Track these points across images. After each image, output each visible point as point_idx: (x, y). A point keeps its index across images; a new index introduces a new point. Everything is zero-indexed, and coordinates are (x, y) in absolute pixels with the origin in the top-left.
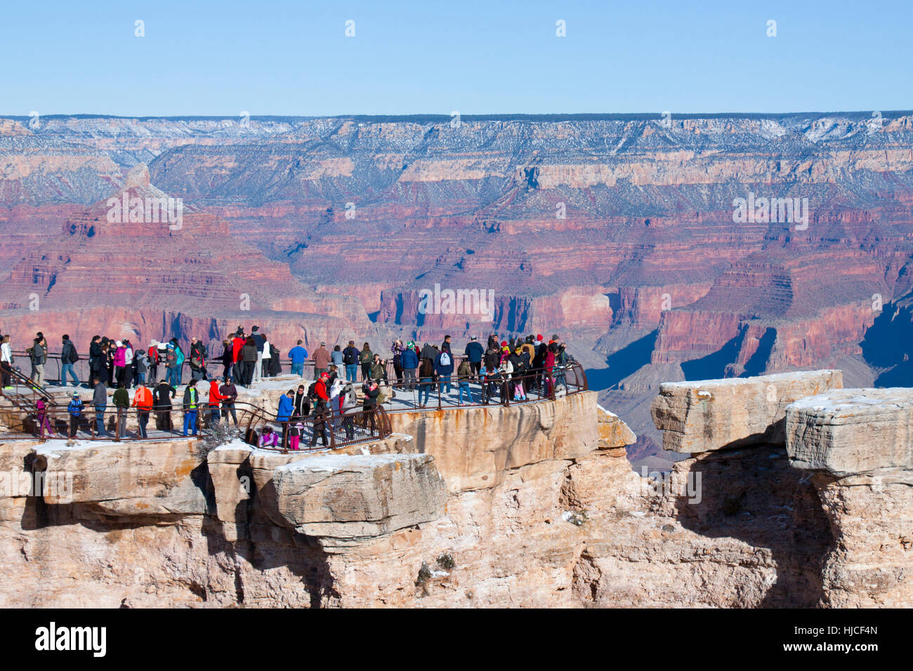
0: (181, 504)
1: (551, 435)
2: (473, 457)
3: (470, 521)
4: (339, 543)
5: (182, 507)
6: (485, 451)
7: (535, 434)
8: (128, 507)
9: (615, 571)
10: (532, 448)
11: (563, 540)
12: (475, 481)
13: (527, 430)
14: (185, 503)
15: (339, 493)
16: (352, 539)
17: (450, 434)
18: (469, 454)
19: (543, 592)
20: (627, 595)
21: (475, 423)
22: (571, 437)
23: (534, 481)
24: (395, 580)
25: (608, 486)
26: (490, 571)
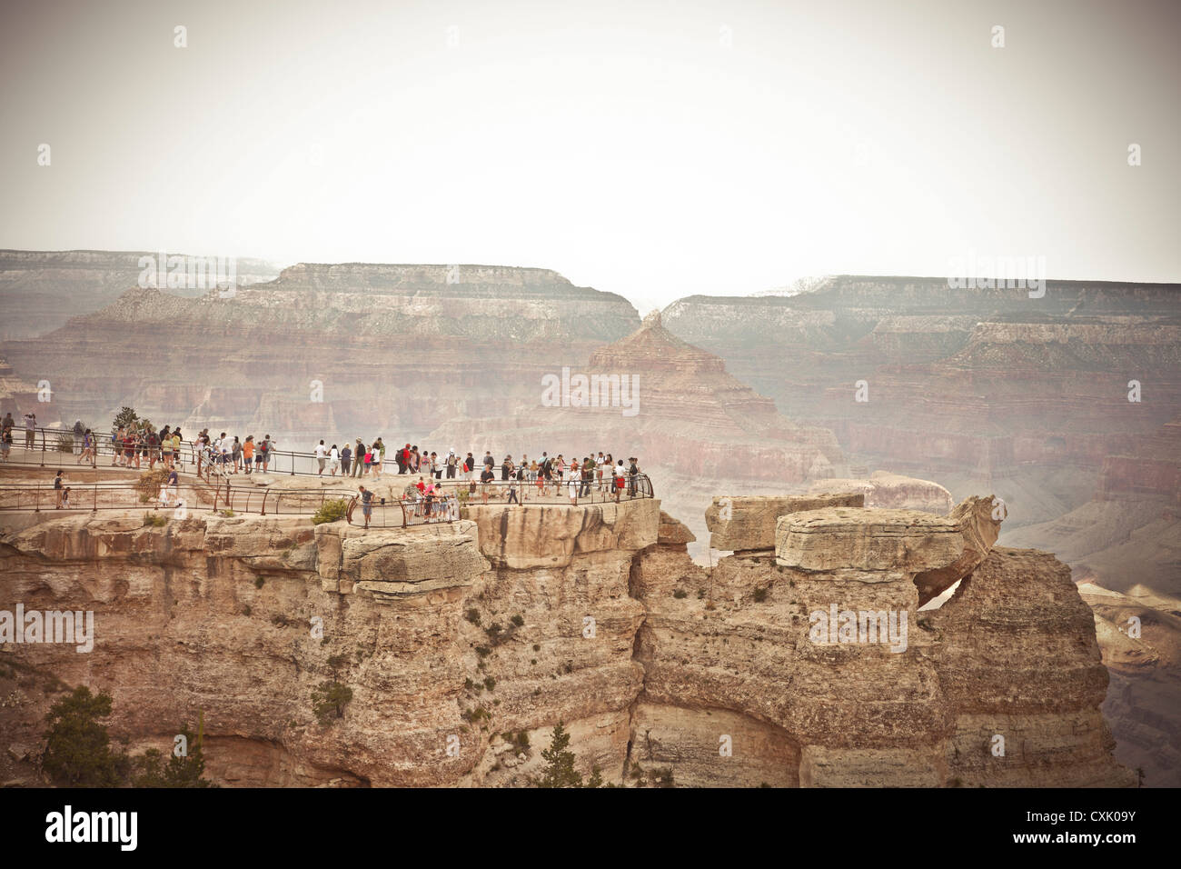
0: (298, 563)
1: (615, 530)
2: (545, 542)
3: (541, 592)
4: (386, 596)
5: (299, 565)
6: (555, 539)
7: (600, 529)
8: (261, 562)
9: (668, 640)
10: (597, 540)
11: (623, 612)
12: (546, 561)
13: (592, 524)
14: (301, 562)
15: (387, 559)
16: (395, 594)
17: (527, 524)
18: (541, 540)
19: (603, 650)
20: (674, 658)
21: (547, 517)
22: (633, 533)
23: (600, 565)
24: (430, 628)
25: (670, 573)
26: (557, 632)
